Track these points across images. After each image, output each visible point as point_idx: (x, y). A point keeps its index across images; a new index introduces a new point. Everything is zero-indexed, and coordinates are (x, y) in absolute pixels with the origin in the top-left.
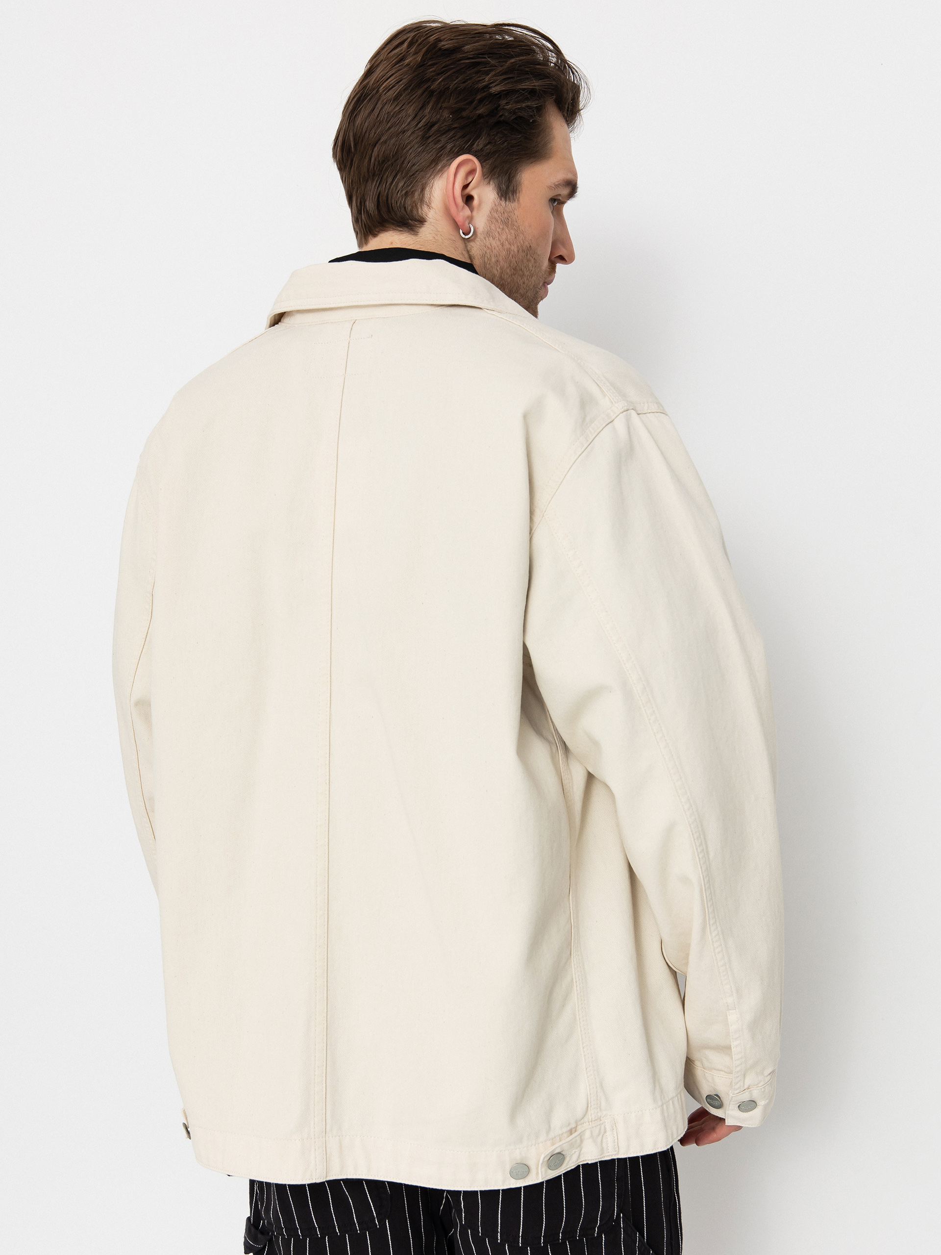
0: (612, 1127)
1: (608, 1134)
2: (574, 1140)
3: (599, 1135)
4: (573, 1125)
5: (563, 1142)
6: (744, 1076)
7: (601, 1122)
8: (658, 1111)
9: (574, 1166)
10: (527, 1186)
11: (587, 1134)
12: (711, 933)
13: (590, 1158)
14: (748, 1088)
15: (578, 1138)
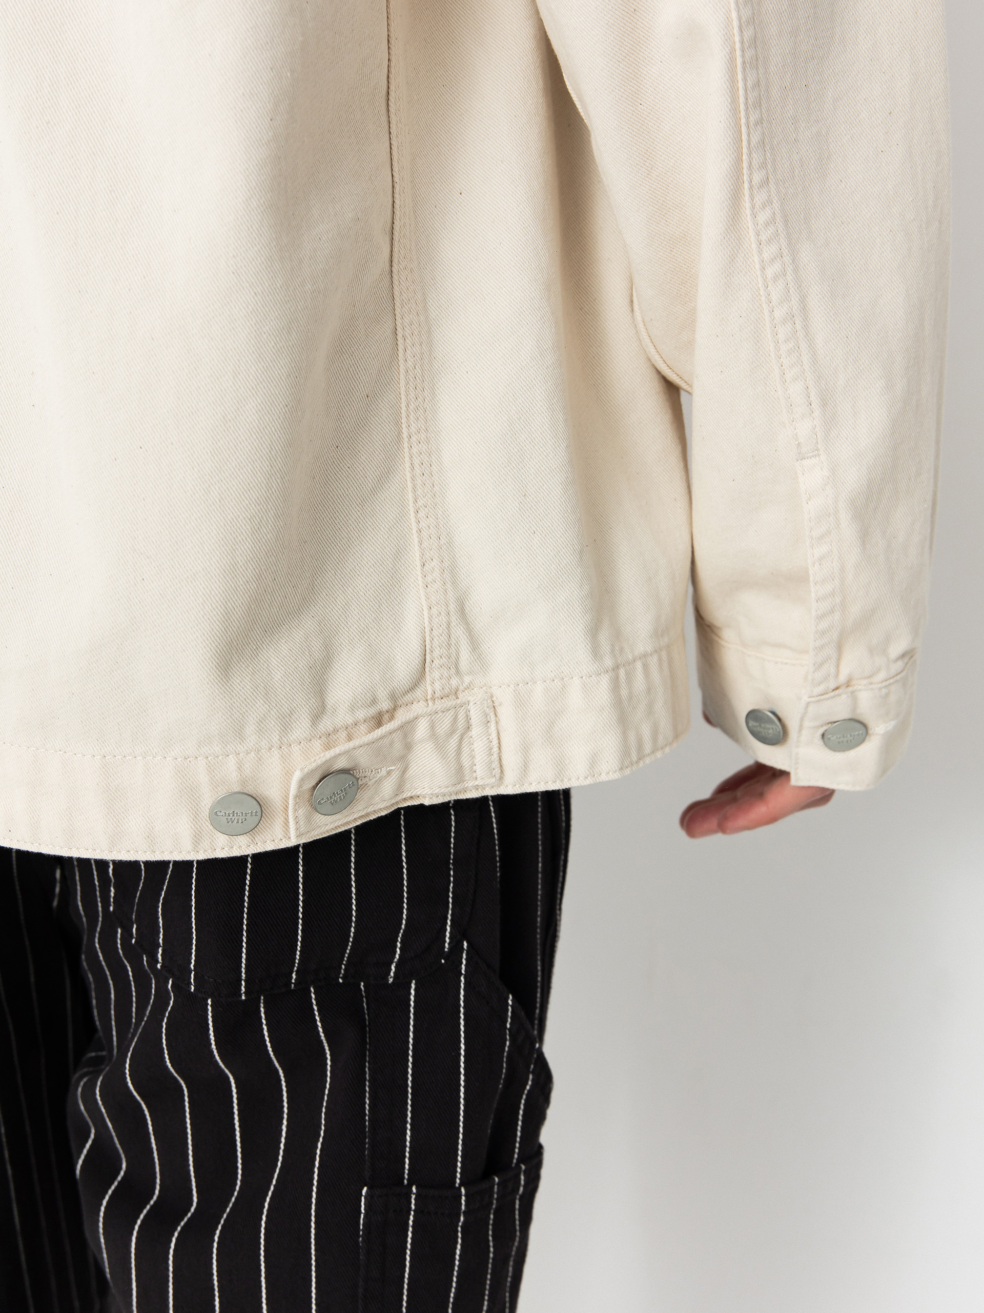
0: (486, 715)
1: (475, 731)
2: (386, 741)
3: (452, 732)
4: (385, 705)
5: (356, 742)
6: (840, 648)
7: (459, 701)
8: (605, 682)
9: (387, 808)
10: (260, 854)
11: (422, 730)
12: (754, 216)
13: (427, 791)
14: (848, 684)
15: (397, 737)
